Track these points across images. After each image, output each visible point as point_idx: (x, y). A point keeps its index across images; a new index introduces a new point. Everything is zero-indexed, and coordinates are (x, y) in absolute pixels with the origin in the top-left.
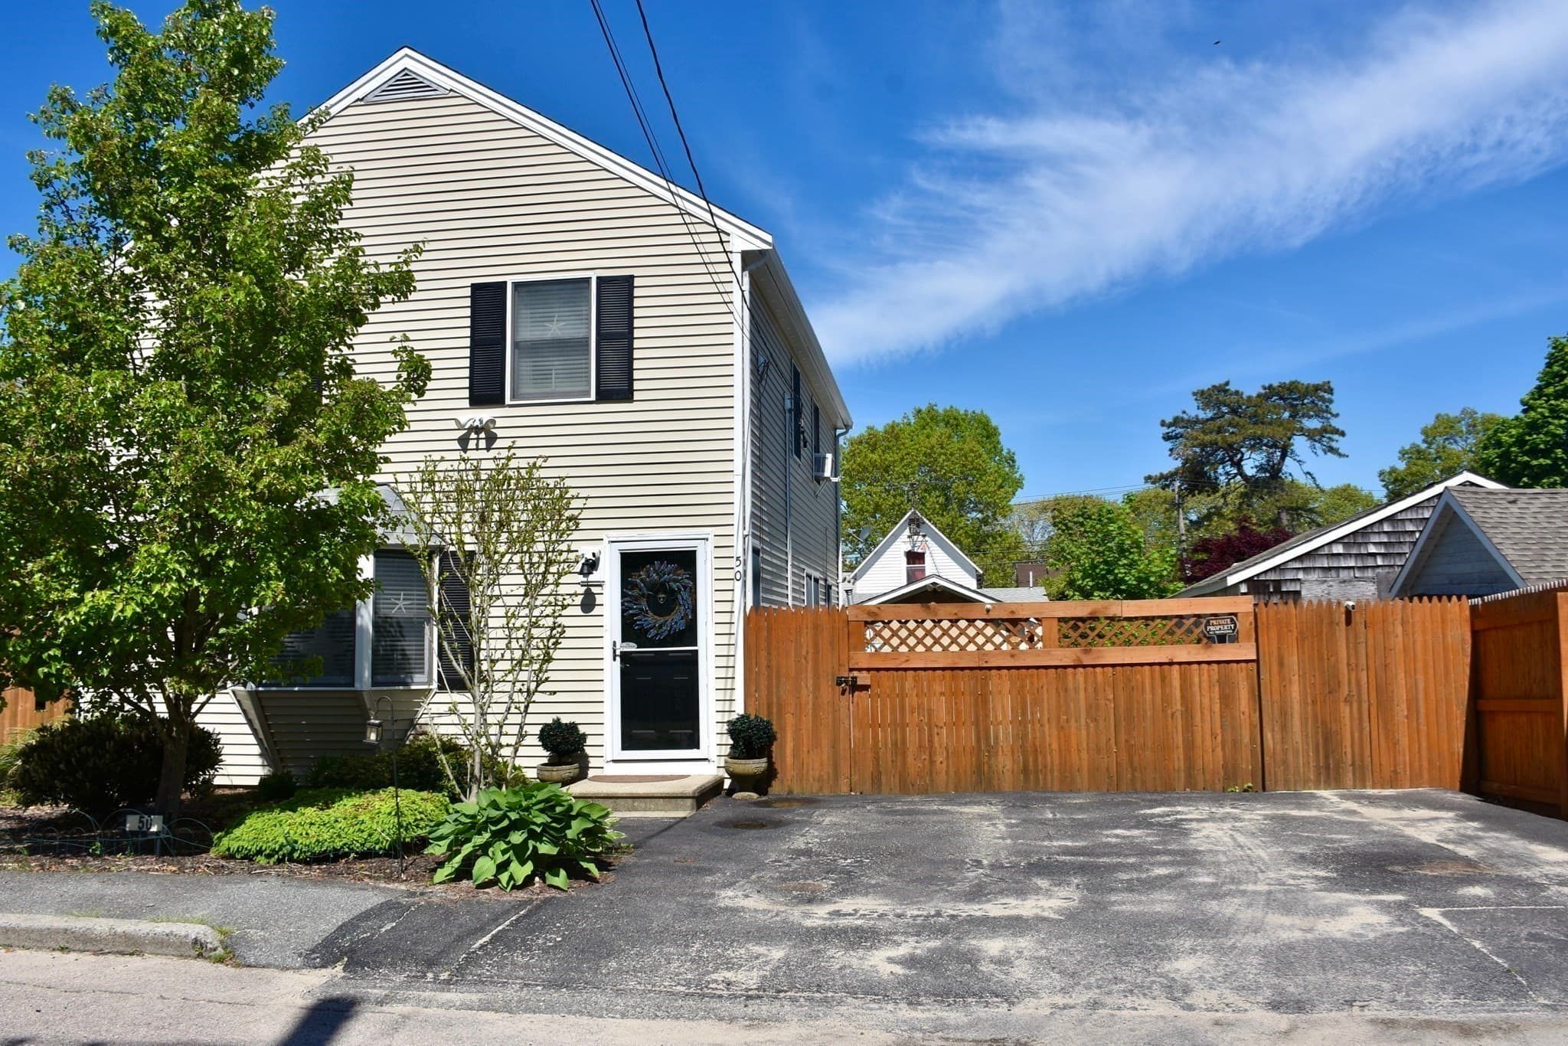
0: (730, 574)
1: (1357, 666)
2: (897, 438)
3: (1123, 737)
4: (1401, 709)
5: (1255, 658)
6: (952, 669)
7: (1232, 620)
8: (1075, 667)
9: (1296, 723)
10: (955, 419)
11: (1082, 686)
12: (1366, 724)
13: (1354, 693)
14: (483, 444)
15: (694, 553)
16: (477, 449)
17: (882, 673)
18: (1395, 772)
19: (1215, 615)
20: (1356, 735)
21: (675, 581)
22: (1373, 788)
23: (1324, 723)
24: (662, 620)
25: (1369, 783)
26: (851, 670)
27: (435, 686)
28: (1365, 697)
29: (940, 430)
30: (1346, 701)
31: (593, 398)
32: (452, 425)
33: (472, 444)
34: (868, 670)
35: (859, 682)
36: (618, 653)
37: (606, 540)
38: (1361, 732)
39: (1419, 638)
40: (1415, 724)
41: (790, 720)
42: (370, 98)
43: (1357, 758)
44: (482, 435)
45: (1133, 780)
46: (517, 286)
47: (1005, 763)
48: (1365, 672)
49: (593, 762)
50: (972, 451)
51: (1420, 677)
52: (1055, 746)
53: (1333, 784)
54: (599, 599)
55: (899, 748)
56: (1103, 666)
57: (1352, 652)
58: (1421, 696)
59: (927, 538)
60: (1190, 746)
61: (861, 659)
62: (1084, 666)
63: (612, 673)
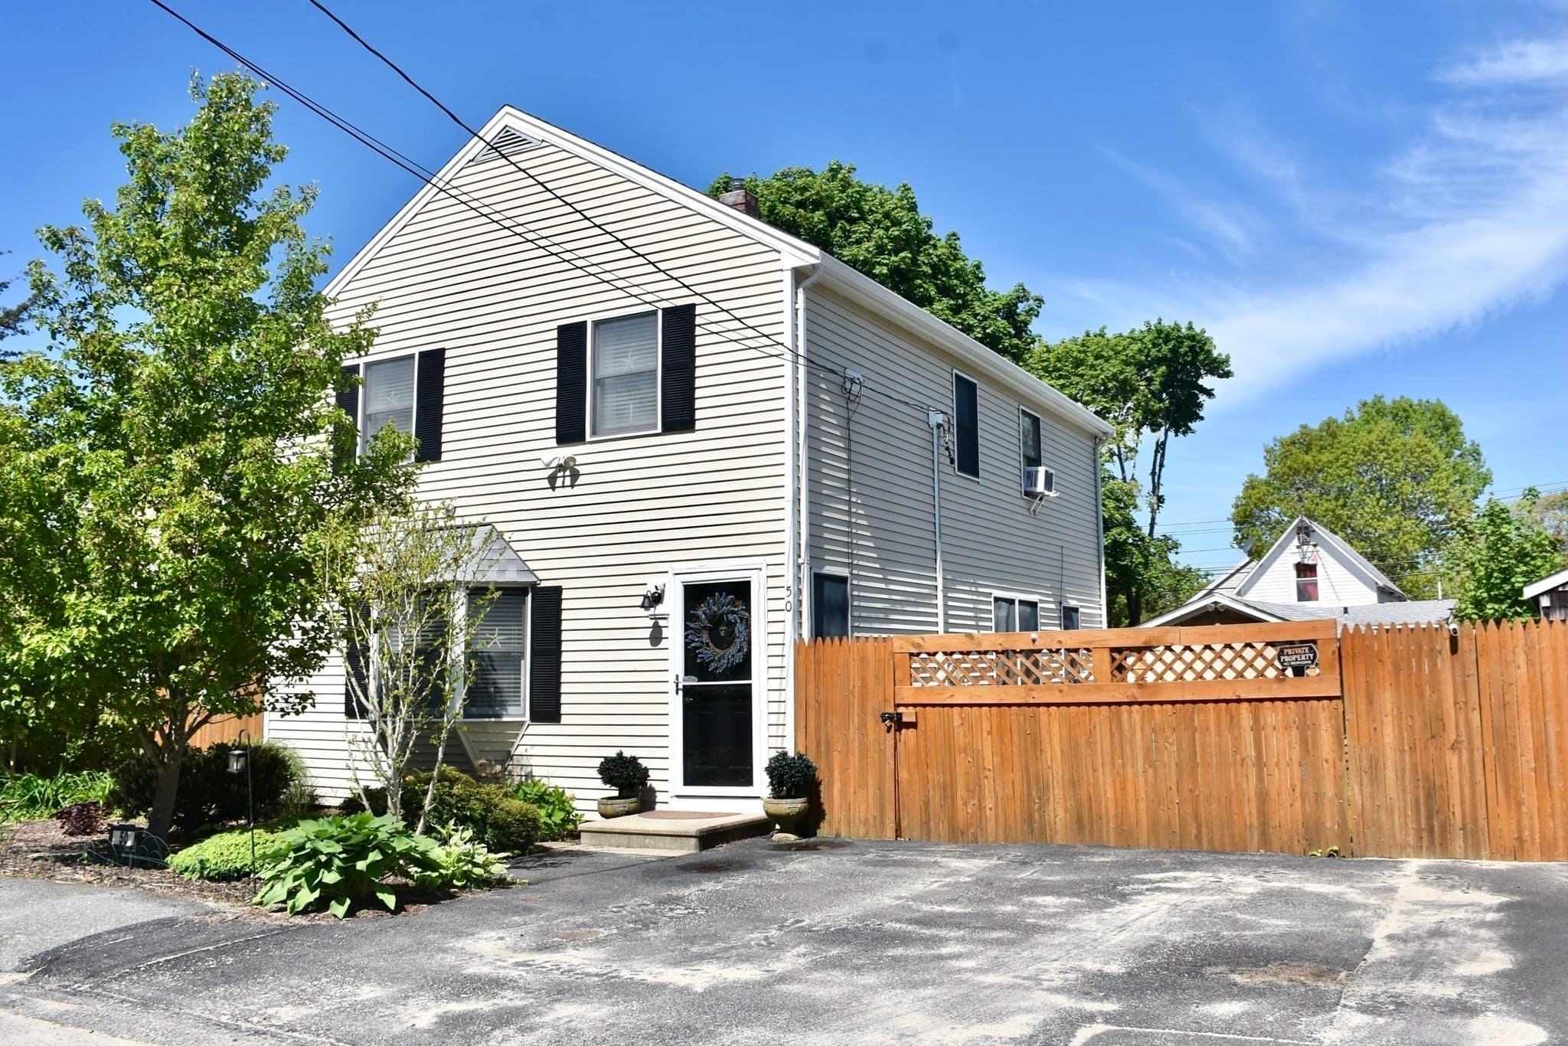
0: (781, 605)
1: (1466, 703)
2: (1334, 436)
3: (1187, 785)
4: (1526, 760)
5: (1339, 694)
6: (999, 705)
7: (1311, 648)
8: (1130, 704)
9: (1390, 774)
10: (1405, 410)
11: (1138, 726)
12: (1480, 778)
13: (1463, 738)
14: (568, 481)
15: (748, 583)
16: (563, 487)
17: (928, 709)
18: (1520, 839)
19: (1292, 643)
20: (1467, 790)
21: (733, 613)
22: (1491, 858)
23: (1426, 777)
24: (721, 652)
25: (1485, 852)
26: (898, 706)
27: (527, 718)
28: (1477, 743)
29: (1386, 424)
30: (1453, 747)
31: (659, 430)
32: (539, 465)
33: (559, 482)
34: (915, 706)
35: (905, 719)
36: (680, 686)
37: (671, 572)
38: (1473, 785)
39: (1548, 667)
40: (1545, 778)
41: (837, 757)
42: (479, 158)
43: (1468, 820)
44: (568, 473)
45: (1198, 837)
46: (597, 324)
47: (1058, 813)
48: (1477, 712)
49: (660, 797)
50: (1418, 446)
51: (1551, 719)
52: (1110, 795)
53: (1438, 851)
54: (665, 633)
55: (948, 790)
56: (1161, 703)
57: (1460, 687)
58: (1552, 744)
59: (1318, 548)
60: (1263, 797)
61: (907, 695)
62: (1141, 704)
63: (675, 707)
